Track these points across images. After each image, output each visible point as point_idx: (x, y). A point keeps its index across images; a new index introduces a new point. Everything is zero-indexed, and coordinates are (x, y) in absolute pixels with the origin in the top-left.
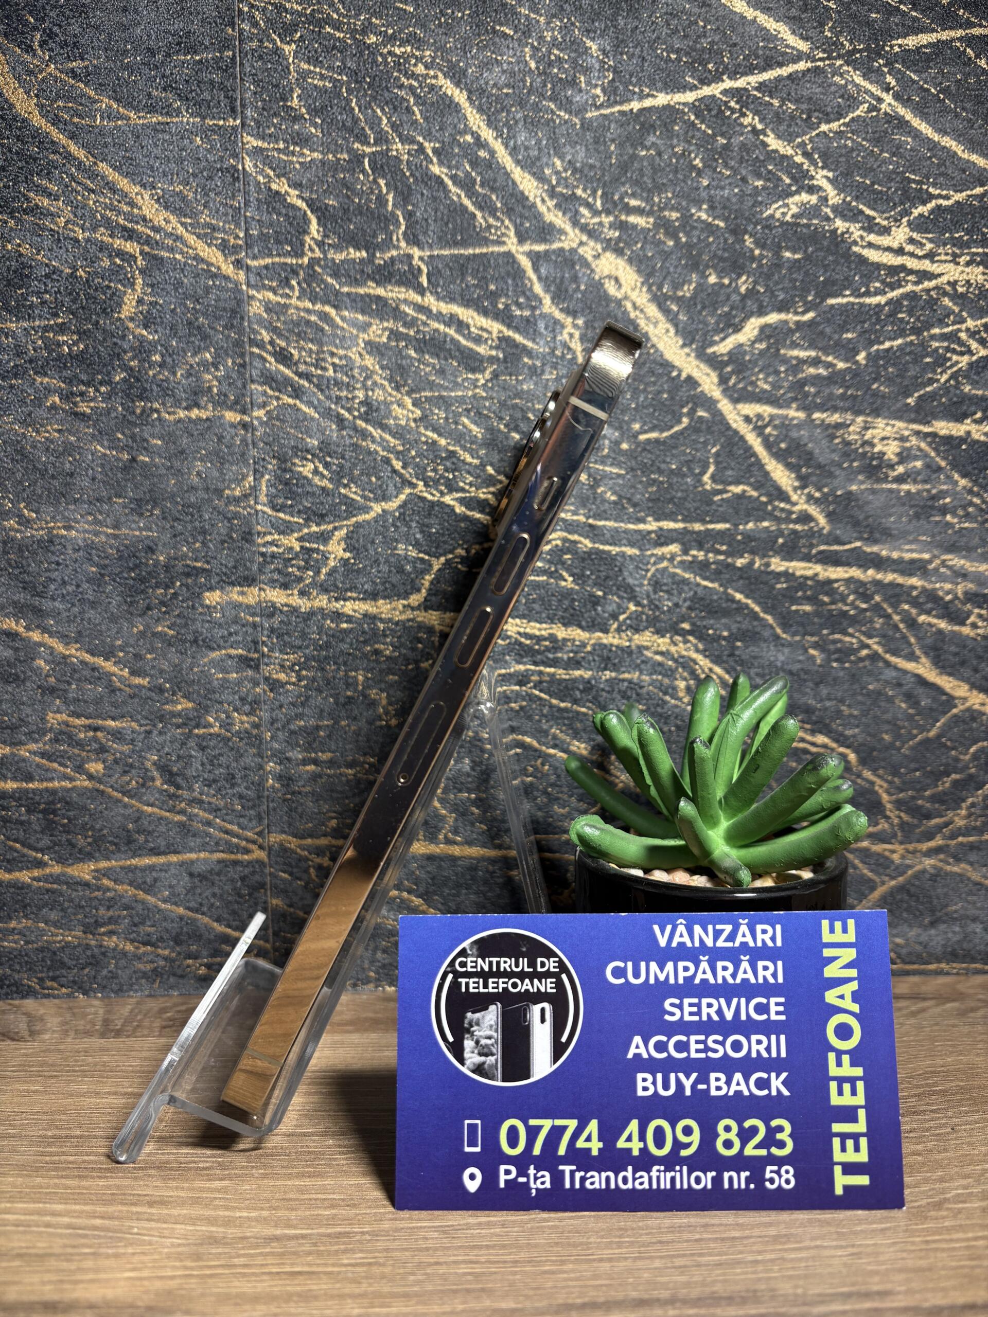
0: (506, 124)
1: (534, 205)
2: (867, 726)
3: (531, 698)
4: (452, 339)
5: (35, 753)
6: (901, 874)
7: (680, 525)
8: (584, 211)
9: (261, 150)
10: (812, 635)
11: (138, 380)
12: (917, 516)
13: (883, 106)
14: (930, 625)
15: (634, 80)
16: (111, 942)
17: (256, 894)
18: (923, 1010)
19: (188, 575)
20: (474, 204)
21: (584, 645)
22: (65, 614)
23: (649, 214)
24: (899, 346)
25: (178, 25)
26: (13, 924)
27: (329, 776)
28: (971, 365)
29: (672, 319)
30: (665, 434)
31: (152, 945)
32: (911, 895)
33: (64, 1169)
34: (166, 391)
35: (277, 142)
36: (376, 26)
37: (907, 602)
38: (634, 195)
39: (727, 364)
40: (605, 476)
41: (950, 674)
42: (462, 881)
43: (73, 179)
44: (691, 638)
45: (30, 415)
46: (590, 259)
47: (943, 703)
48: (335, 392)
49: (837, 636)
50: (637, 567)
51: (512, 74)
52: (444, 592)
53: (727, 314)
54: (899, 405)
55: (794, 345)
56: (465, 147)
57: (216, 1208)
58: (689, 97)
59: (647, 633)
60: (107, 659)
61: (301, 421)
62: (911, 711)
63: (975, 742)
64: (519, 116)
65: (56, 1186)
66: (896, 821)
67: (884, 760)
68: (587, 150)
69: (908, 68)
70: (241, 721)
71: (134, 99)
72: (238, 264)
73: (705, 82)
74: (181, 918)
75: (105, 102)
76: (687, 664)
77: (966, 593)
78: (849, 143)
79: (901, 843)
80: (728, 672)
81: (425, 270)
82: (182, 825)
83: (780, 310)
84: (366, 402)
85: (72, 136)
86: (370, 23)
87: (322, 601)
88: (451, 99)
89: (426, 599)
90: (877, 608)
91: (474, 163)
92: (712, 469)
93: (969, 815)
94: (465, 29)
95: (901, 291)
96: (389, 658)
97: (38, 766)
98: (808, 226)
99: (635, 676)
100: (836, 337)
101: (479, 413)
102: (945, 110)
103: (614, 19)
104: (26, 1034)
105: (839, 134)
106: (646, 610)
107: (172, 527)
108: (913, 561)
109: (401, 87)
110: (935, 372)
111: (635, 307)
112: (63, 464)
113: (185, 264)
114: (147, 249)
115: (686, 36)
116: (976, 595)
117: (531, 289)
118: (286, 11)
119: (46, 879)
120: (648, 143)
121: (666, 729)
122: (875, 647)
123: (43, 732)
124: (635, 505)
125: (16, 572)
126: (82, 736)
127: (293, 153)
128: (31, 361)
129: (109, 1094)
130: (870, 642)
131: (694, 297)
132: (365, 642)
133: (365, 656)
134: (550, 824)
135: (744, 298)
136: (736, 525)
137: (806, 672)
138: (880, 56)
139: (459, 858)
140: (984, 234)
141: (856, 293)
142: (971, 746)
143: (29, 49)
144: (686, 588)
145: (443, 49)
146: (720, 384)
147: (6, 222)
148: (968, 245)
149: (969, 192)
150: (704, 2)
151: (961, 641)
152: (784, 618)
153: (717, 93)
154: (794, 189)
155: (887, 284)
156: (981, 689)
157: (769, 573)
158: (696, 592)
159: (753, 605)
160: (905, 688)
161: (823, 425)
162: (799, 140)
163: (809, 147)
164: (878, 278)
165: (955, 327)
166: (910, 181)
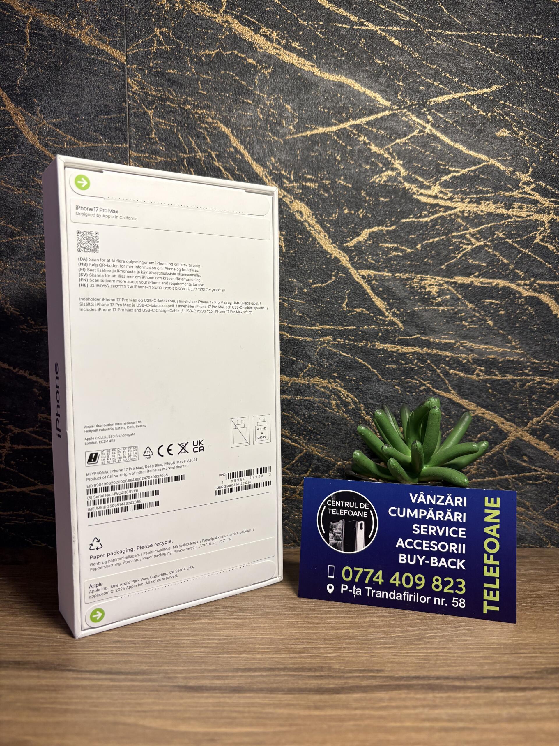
1: (261, 179)
5: (32, 432)
7: (333, 327)
8: (286, 181)
9: (137, 157)
10: (396, 379)
12: (448, 322)
13: (427, 130)
14: (456, 374)
15: (308, 122)
20: (234, 179)
21: (287, 383)
23: (315, 182)
24: (437, 241)
25: (101, 102)
26: (21, 512)
28: (472, 250)
29: (327, 231)
30: (324, 285)
35: (145, 153)
36: (190, 101)
37: (444, 363)
38: (308, 173)
39: (353, 252)
40: (296, 305)
41: (466, 399)
44: (338, 380)
46: (288, 203)
49: (409, 380)
50: (312, 347)
51: (252, 120)
53: (353, 227)
54: (438, 269)
55: (386, 241)
56: (230, 154)
58: (334, 129)
59: (317, 378)
62: (447, 416)
63: (480, 432)
64: (255, 139)
68: (287, 153)
69: (438, 112)
71: (81, 135)
73: (341, 121)
75: (68, 137)
76: (336, 393)
77: (473, 359)
78: (410, 148)
80: (356, 397)
83: (379, 226)
85: (54, 153)
86: (187, 100)
88: (224, 133)
90: (428, 367)
91: (235, 160)
92: (347, 300)
93: (478, 469)
94: (231, 101)
95: (437, 215)
97: (34, 438)
98: (392, 186)
99: (311, 398)
100: (406, 237)
102: (458, 131)
103: (298, 94)
104: (24, 562)
105: (405, 144)
106: (316, 367)
108: (446, 344)
109: (201, 128)
110: (454, 253)
111: (309, 225)
115: (332, 101)
116: (478, 360)
118: (149, 95)
119: (36, 491)
120: (315, 150)
121: (326, 424)
122: (428, 385)
124: (310, 318)
127: (152, 158)
128: (34, 253)
130: (425, 383)
131: (337, 220)
135: (362, 219)
136: (359, 327)
137: (394, 397)
138: (425, 107)
140: (477, 189)
141: (415, 216)
142: (478, 434)
143: (34, 113)
144: (335, 357)
145: (219, 111)
146: (349, 261)
147: (24, 191)
148: (469, 194)
149: (469, 169)
150: (340, 85)
151: (472, 382)
152: (382, 371)
153: (347, 126)
154: (384, 169)
155: (430, 212)
156: (482, 406)
157: (374, 350)
158: (340, 359)
159: (367, 365)
160: (444, 405)
161: (400, 279)
162: (386, 147)
163: (391, 150)
164: (425, 211)
165: (464, 232)
166: (440, 165)
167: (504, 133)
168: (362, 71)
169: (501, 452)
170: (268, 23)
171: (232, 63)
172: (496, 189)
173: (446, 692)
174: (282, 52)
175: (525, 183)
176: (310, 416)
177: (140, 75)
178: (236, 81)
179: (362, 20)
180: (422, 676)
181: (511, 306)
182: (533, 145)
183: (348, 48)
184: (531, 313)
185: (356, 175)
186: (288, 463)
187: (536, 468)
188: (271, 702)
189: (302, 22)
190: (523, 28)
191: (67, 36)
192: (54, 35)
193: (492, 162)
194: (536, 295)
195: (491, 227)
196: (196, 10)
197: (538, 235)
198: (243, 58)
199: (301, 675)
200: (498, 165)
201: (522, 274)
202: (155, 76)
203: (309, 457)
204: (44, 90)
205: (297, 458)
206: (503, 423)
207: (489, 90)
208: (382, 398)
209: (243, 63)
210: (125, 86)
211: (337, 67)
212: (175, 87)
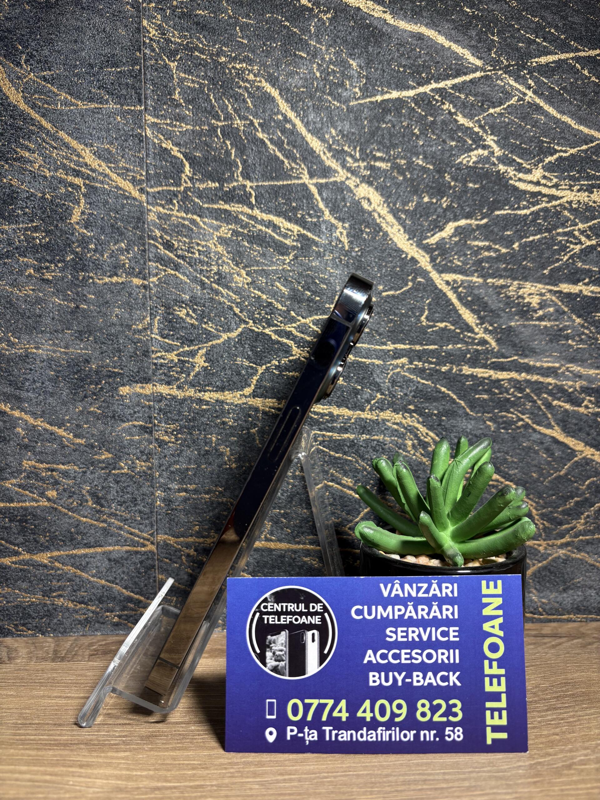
0: (302, 109)
1: (319, 156)
2: (523, 468)
3: (318, 451)
4: (270, 235)
5: (15, 485)
6: (545, 559)
7: (408, 347)
8: (349, 159)
9: (156, 124)
10: (488, 413)
11: (81, 259)
12: (551, 341)
13: (527, 98)
14: (560, 406)
15: (378, 83)
16: (60, 602)
17: (149, 572)
18: (560, 644)
19: (110, 377)
20: (283, 155)
21: (350, 419)
22: (34, 401)
23: (388, 161)
24: (538, 239)
25: (107, 50)
27: (194, 499)
28: (581, 250)
29: (402, 223)
30: (398, 292)
31: (85, 604)
32: (551, 573)
33: (28, 744)
34: (98, 266)
35: (166, 119)
36: (225, 52)
37: (546, 393)
38: (379, 150)
39: (435, 251)
41: (572, 437)
42: (276, 564)
43: (44, 141)
44: (415, 415)
45: (15, 280)
46: (353, 187)
47: (568, 454)
48: (199, 267)
49: (503, 413)
50: (382, 372)
51: (306, 80)
52: (265, 387)
53: (435, 220)
54: (539, 274)
55: (476, 239)
56: (278, 122)
57: (121, 769)
58: (411, 93)
59: (388, 411)
60: (60, 428)
61: (179, 284)
62: (549, 459)
63: (589, 478)
64: (310, 104)
65: (23, 755)
66: (541, 526)
67: (533, 489)
68: (351, 124)
69: (541, 75)
70: (141, 466)
71: (80, 93)
72: (142, 191)
73: (420, 84)
74: (103, 587)
75: (63, 95)
76: (412, 430)
77: (581, 387)
78: (507, 120)
79: (544, 540)
80: (437, 436)
81: (254, 194)
82: (104, 529)
83: (467, 218)
84: (218, 273)
85: (43, 116)
86: (222, 50)
87: (191, 392)
88: (270, 95)
89: (254, 390)
90: (528, 396)
91: (284, 131)
92: (426, 313)
93: (586, 523)
94: (278, 53)
95: (539, 207)
96: (231, 427)
97: (16, 492)
98: (483, 168)
99: (381, 437)
100: (501, 233)
101: (286, 280)
102: (564, 100)
103: (366, 47)
104: (6, 659)
105: (501, 114)
106: (387, 397)
107: (100, 348)
108: (549, 368)
109: (240, 87)
110: (560, 255)
111: (380, 216)
112: (35, 309)
113: (111, 191)
114: (87, 182)
115: (409, 58)
116: (587, 388)
117: (317, 206)
118: (172, 42)
119: (20, 563)
120: (387, 120)
122: (527, 420)
123: (20, 472)
124: (380, 335)
125: (6, 374)
126: (44, 474)
127: (175, 126)
128: (17, 248)
129: (56, 697)
130: (524, 417)
131: (415, 210)
132: (217, 417)
133: (217, 425)
135: (445, 210)
136: (442, 347)
137: (485, 435)
138: (524, 68)
139: (274, 550)
140: (588, 173)
141: (512, 208)
142: (586, 480)
143: (18, 64)
144: (411, 384)
145: (264, 66)
146: (431, 262)
148: (578, 180)
149: (579, 148)
150: (420, 37)
151: (579, 417)
152: (471, 402)
153: (428, 91)
154: (474, 146)
155: (531, 203)
156: (592, 446)
157: (462, 375)
158: (417, 387)
159: (452, 395)
160: (545, 445)
161: (494, 286)
162: (477, 118)
163: (483, 122)
164: (525, 200)
165: (572, 228)
166: (543, 142)
168: (447, 21)
171: (281, 4)
177: (159, 16)
178: (285, 26)
185: (438, 153)
186: (351, 521)
202: (179, 17)
204: (31, 33)
205: (362, 514)
208: (470, 437)
209: (295, 5)
210: (139, 29)
211: (415, 15)
212: (207, 33)
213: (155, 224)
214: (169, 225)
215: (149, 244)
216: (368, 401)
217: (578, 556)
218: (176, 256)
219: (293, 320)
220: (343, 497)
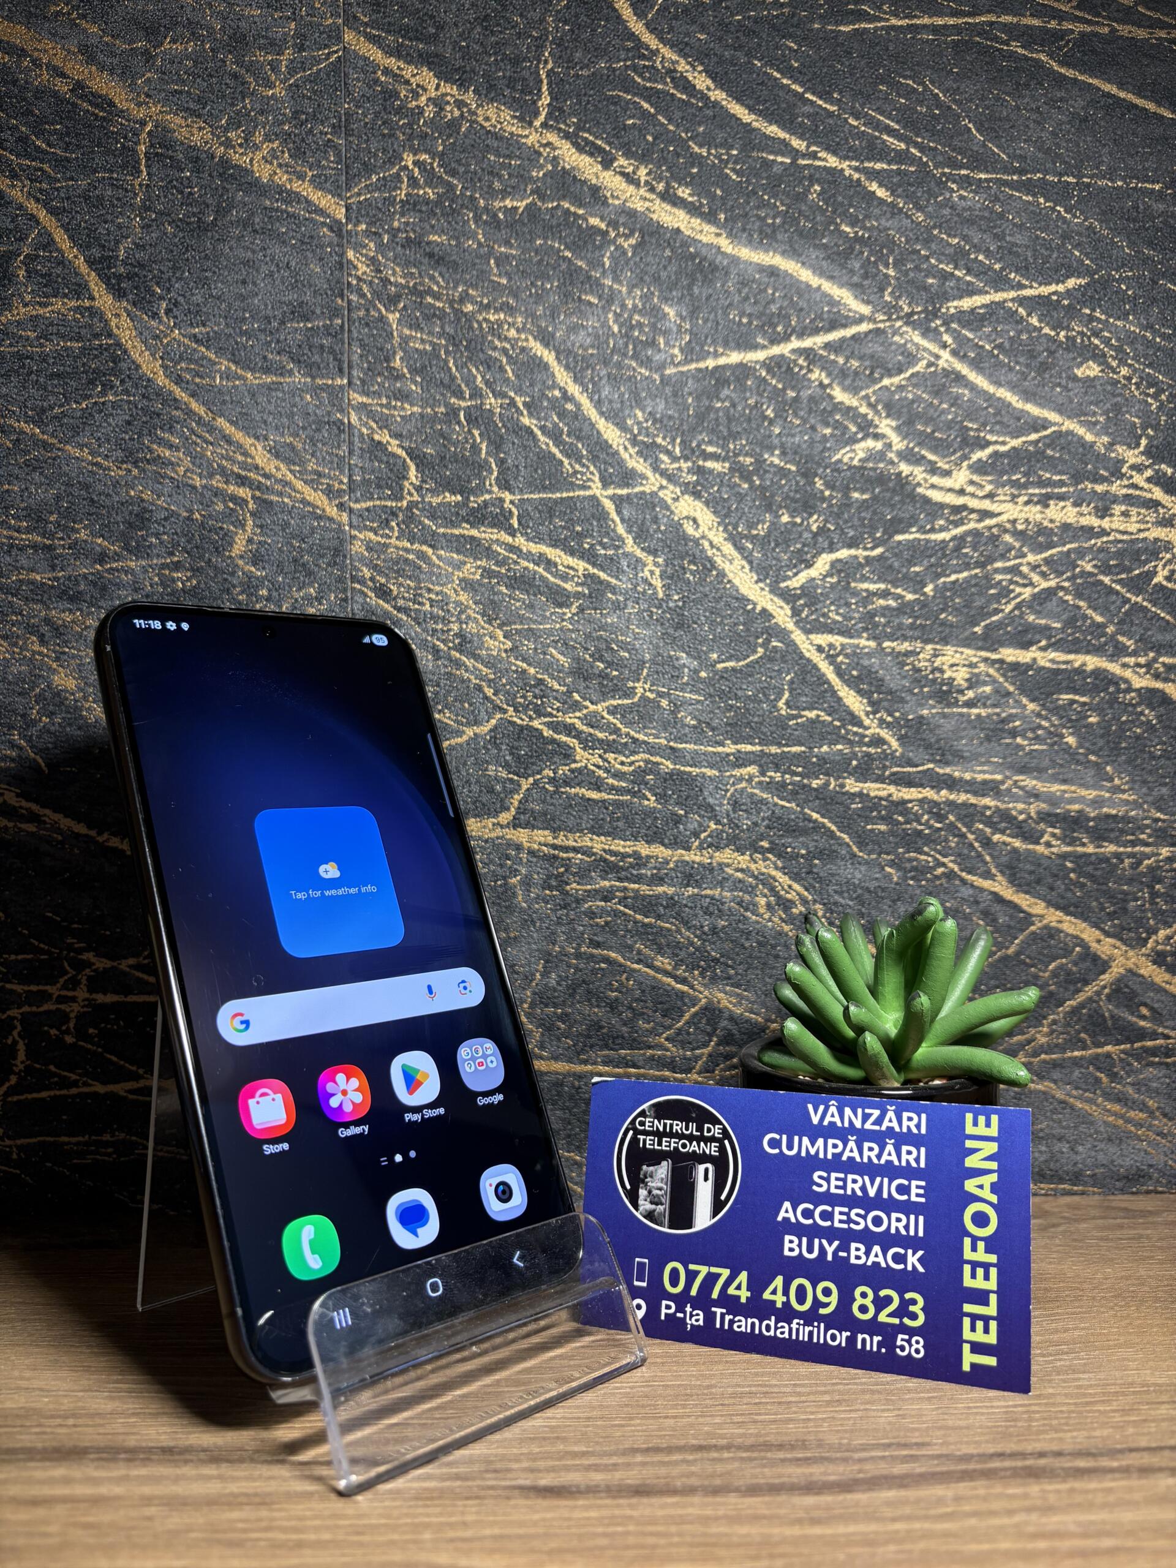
1: (617, 453)
3: (616, 914)
4: (541, 576)
7: (758, 748)
8: (664, 457)
9: (364, 406)
10: (888, 854)
12: (988, 739)
13: (941, 363)
14: (1004, 843)
20: (561, 451)
21: (667, 862)
23: (724, 461)
24: (965, 578)
25: (292, 296)
28: (1034, 596)
29: (747, 556)
30: (742, 663)
35: (380, 398)
36: (473, 297)
37: (981, 822)
38: (710, 443)
39: (799, 598)
40: (685, 703)
41: (1026, 893)
43: (193, 432)
44: (770, 856)
46: (670, 501)
47: (1020, 921)
48: (431, 625)
49: (913, 855)
50: (717, 788)
51: (597, 337)
52: (533, 811)
53: (799, 551)
54: (967, 633)
55: (864, 579)
56: (553, 401)
58: (760, 355)
59: (727, 850)
63: (1054, 960)
64: (604, 372)
68: (667, 402)
69: (964, 328)
71: (251, 361)
72: (341, 506)
73: (775, 341)
75: (224, 364)
76: (766, 881)
77: (1038, 813)
78: (910, 396)
80: (807, 889)
81: (516, 513)
83: (850, 546)
84: (460, 635)
85: (193, 395)
86: (467, 294)
88: (541, 359)
89: (514, 816)
90: (952, 827)
91: (562, 414)
92: (787, 695)
93: (1052, 1032)
94: (554, 298)
95: (964, 528)
98: (874, 469)
99: (717, 892)
100: (904, 570)
101: (565, 644)
102: (1001, 364)
103: (690, 287)
105: (901, 388)
106: (726, 828)
108: (985, 782)
109: (495, 348)
110: (999, 602)
111: (712, 545)
113: (293, 507)
114: (258, 494)
115: (756, 303)
116: (1049, 815)
117: (614, 531)
118: (391, 283)
120: (722, 396)
121: (747, 945)
122: (951, 865)
124: (713, 729)
127: (395, 408)
130: (945, 860)
131: (768, 535)
134: (634, 1040)
135: (815, 535)
136: (811, 748)
137: (883, 890)
138: (936, 317)
140: (1040, 477)
141: (922, 530)
142: (1050, 963)
143: (155, 316)
144: (764, 808)
145: (533, 315)
146: (793, 616)
147: (130, 471)
148: (1025, 486)
150: (773, 272)
151: (1036, 860)
152: (860, 837)
153: (785, 351)
154: (860, 436)
155: (952, 522)
156: (1058, 907)
157: (844, 794)
158: (773, 812)
159: (829, 825)
160: (982, 905)
161: (893, 653)
162: (863, 393)
163: (873, 399)
164: (942, 516)
165: (1017, 561)
166: (968, 429)
167: (1091, 370)
168: (816, 246)
169: (1096, 998)
170: (629, 150)
171: (559, 225)
172: (1077, 478)
173: (1064, 1481)
174: (656, 207)
175: (1133, 467)
176: (714, 930)
177: (372, 245)
178: (565, 258)
179: (813, 148)
180: (1008, 1451)
181: (1111, 707)
182: (1148, 395)
183: (787, 201)
184: (1149, 722)
185: (804, 446)
186: (669, 1028)
187: (1166, 1031)
188: (721, 1513)
189: (696, 149)
190: (1125, 169)
191: (225, 163)
192: (197, 159)
193: (1070, 425)
194: (1159, 685)
195: (1069, 551)
196: (487, 119)
197: (1160, 568)
198: (579, 216)
199: (763, 1459)
200: (1081, 431)
201: (1130, 643)
202: (403, 246)
203: (711, 1013)
204: (175, 268)
205: (687, 1016)
206: (1099, 941)
207: (1061, 288)
208: (860, 891)
209: (580, 226)
210: (343, 265)
211: (767, 236)
212: (444, 270)
213: (362, 559)
214: (384, 561)
215: (353, 589)
216: (696, 835)
217: (1040, 1087)
218: (395, 607)
219: (576, 706)
220: (656, 987)
